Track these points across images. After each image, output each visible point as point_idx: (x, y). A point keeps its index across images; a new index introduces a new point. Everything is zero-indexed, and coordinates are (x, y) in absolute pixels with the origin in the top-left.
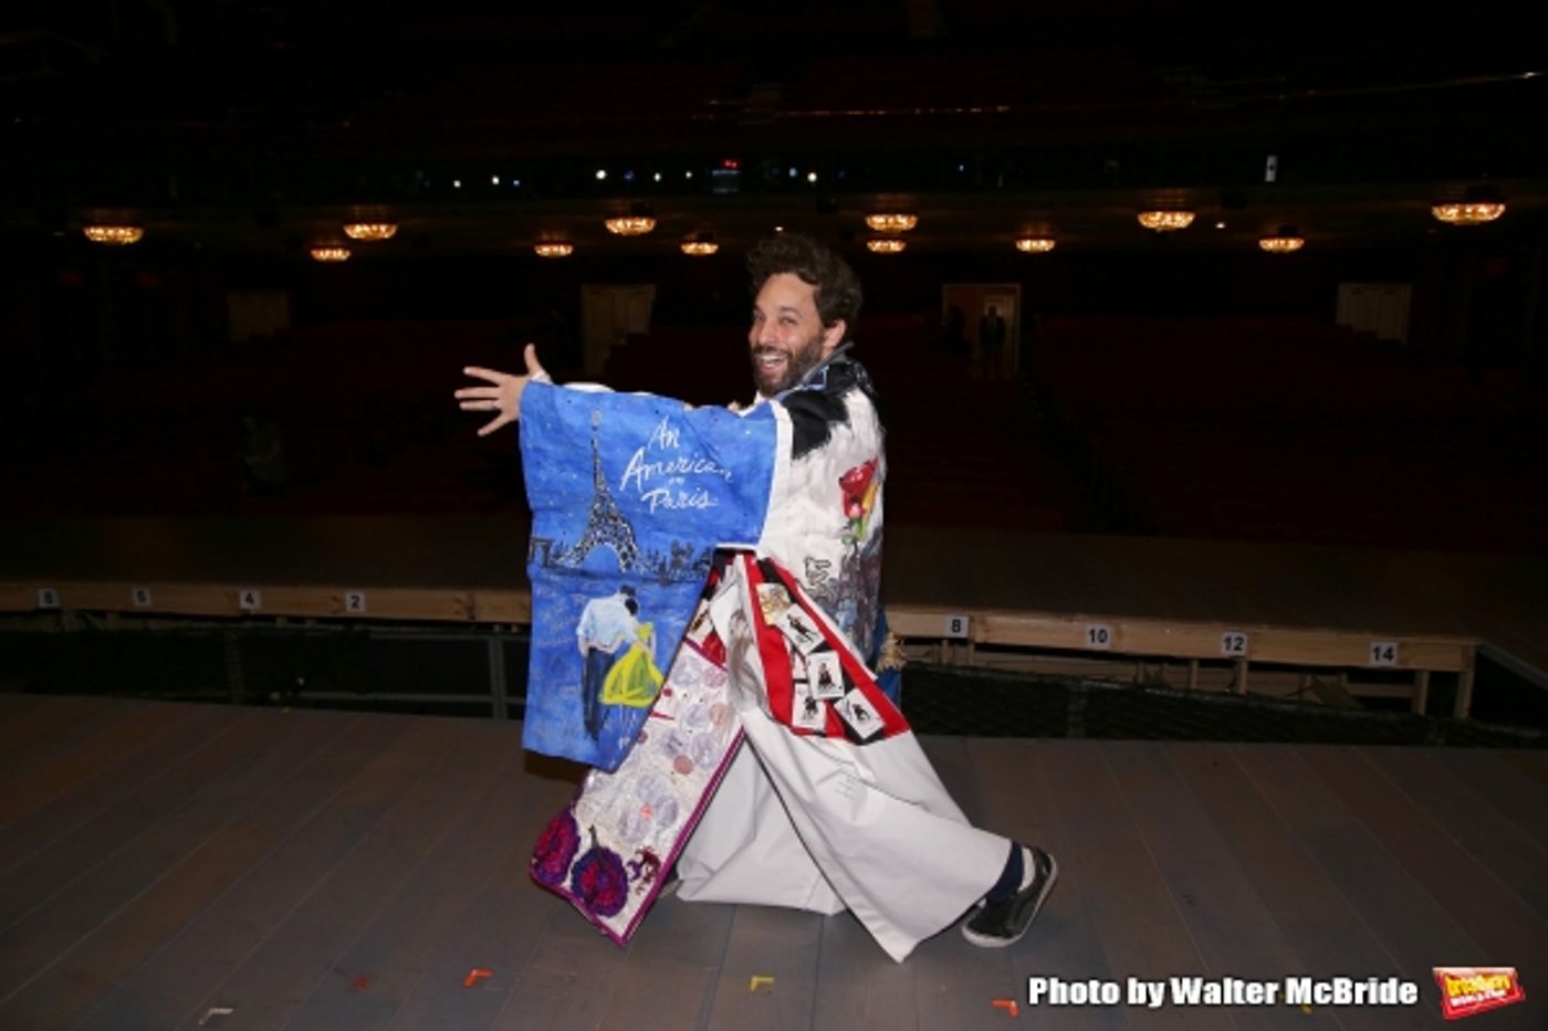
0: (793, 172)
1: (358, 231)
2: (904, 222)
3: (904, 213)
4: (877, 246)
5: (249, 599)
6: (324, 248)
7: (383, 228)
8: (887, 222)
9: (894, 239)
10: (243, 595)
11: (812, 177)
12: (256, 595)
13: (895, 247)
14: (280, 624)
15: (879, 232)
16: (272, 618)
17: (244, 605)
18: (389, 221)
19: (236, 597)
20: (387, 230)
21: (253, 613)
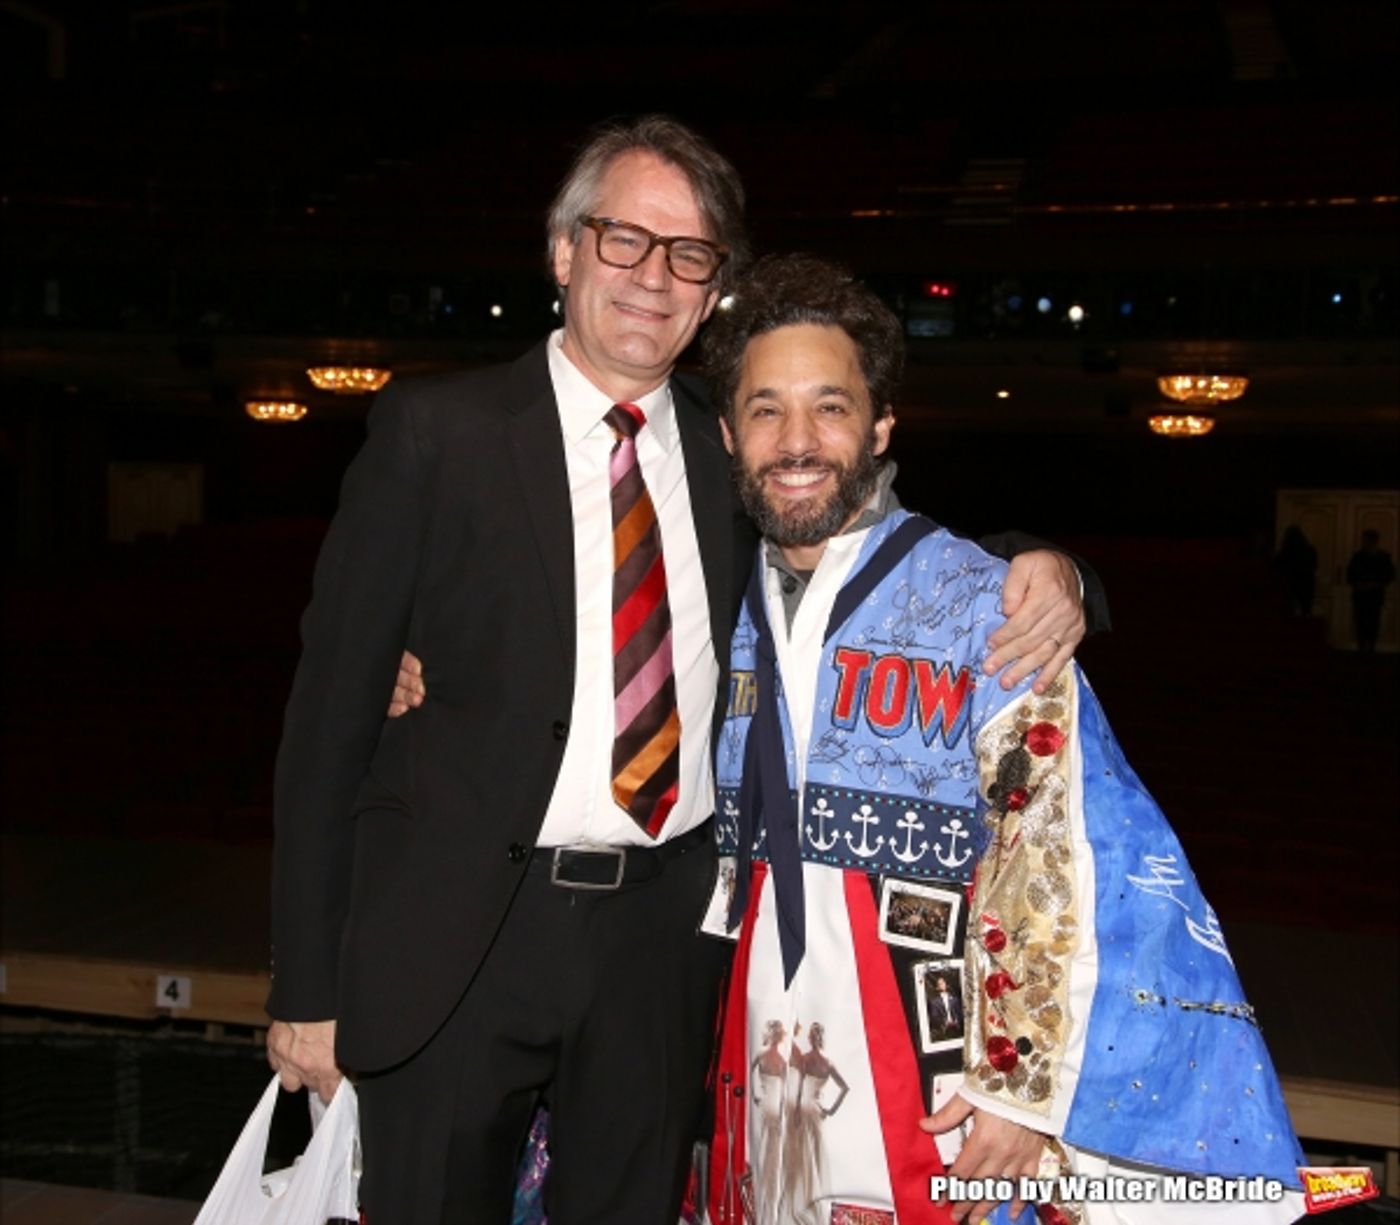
0: (1044, 305)
1: (326, 378)
2: (1221, 387)
3: (1223, 373)
4: (1166, 425)
5: (172, 992)
6: (266, 401)
7: (369, 376)
8: (1194, 386)
9: (1197, 414)
10: (163, 982)
11: (1076, 313)
12: (185, 985)
13: (1195, 425)
14: (210, 1035)
15: (1176, 402)
16: (200, 1025)
17: (163, 1000)
18: (378, 366)
19: (151, 985)
20: (377, 378)
21: (175, 1015)
